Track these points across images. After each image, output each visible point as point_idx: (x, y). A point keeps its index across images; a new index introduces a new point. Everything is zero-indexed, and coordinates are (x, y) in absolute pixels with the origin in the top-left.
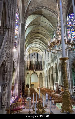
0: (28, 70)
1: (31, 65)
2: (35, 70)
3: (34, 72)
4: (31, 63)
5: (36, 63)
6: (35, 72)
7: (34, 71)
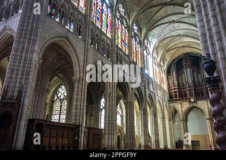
0: (173, 101)
1: (178, 89)
2: (192, 100)
3: (191, 105)
4: (181, 82)
5: (194, 81)
6: (195, 105)
7: (190, 102)
